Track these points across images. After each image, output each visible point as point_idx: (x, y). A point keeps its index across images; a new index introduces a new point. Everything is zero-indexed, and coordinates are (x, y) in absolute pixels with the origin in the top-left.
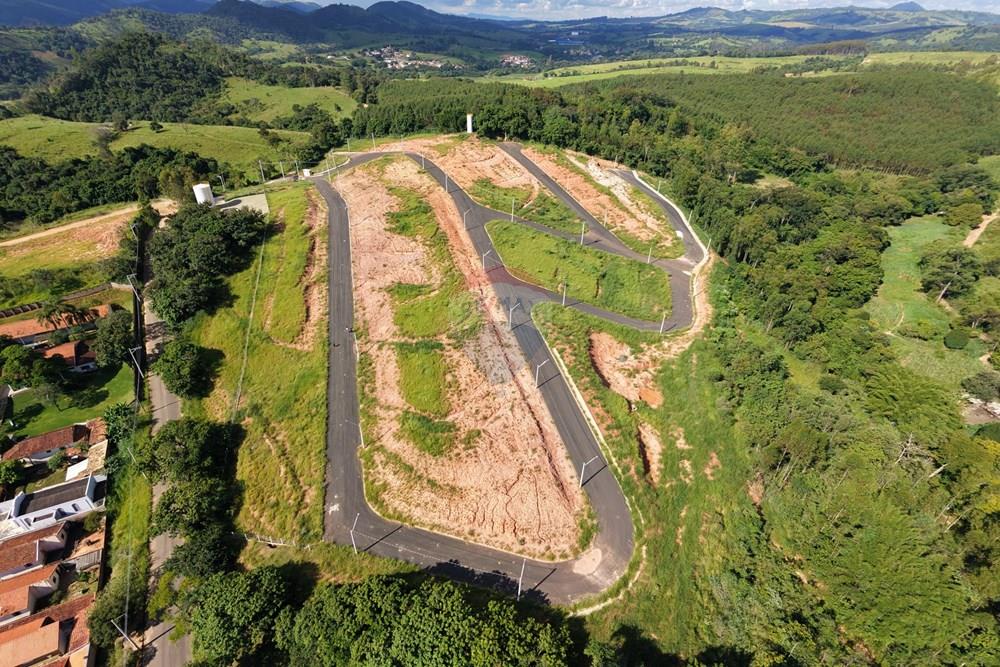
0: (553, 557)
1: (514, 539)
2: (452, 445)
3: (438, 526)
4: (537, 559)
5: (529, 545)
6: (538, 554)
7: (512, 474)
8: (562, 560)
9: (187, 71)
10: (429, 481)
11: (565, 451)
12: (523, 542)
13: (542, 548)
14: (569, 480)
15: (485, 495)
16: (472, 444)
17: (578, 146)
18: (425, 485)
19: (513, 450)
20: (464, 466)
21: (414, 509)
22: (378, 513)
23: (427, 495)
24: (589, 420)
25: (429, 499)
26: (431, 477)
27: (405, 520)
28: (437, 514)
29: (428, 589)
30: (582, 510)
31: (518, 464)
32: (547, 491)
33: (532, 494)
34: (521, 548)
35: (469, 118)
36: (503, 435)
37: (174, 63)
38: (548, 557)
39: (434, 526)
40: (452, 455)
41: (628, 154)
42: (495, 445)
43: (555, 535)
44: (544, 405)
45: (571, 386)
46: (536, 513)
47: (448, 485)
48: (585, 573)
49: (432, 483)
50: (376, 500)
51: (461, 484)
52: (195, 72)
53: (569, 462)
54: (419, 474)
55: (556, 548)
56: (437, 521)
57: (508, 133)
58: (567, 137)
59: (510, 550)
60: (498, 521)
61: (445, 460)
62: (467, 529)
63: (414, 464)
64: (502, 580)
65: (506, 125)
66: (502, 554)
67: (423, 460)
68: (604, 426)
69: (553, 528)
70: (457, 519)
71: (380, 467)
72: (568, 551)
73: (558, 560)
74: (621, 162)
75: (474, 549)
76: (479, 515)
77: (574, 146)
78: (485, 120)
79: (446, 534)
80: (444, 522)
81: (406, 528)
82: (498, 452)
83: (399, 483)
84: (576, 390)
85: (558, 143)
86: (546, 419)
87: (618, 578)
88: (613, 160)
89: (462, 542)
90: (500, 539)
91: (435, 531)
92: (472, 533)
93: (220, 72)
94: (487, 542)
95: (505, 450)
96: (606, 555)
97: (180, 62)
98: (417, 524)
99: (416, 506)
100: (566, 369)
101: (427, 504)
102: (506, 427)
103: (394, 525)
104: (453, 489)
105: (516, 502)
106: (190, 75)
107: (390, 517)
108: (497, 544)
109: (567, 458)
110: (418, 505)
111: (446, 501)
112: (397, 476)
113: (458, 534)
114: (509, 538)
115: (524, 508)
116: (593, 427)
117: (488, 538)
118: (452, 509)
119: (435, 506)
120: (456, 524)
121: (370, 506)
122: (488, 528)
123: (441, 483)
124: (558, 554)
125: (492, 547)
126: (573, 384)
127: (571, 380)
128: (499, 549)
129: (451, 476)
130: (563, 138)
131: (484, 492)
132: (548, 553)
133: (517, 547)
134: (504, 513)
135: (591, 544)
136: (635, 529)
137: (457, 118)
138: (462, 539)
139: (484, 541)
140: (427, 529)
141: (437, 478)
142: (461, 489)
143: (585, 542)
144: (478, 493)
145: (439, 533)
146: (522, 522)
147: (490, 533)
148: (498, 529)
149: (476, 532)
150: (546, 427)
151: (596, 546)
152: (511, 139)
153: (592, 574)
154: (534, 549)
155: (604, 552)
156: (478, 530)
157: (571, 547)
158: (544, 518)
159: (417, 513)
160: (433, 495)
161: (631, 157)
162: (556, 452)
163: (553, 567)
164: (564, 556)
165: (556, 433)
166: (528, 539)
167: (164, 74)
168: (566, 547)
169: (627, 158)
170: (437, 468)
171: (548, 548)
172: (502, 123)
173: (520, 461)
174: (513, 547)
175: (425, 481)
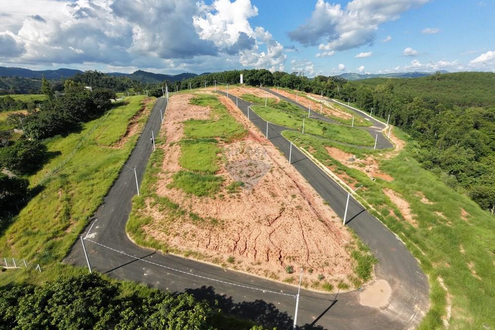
0: (330, 288)
1: (280, 267)
2: (217, 189)
3: (195, 254)
4: (310, 289)
5: (300, 274)
6: (311, 284)
7: (275, 212)
8: (341, 291)
9: (112, 85)
10: (191, 215)
11: (322, 199)
12: (291, 270)
13: (315, 277)
14: (331, 220)
15: (248, 226)
16: (236, 190)
17: (300, 88)
18: (187, 218)
19: (274, 195)
20: (227, 204)
21: (172, 238)
22: (133, 241)
23: (188, 226)
24: (338, 181)
25: (189, 230)
26: (194, 212)
27: (160, 247)
28: (196, 243)
29: (153, 303)
30: (353, 243)
31: (279, 205)
32: (312, 224)
33: (296, 226)
34: (290, 276)
35: (241, 76)
36: (265, 186)
37: (106, 82)
38: (324, 287)
39: (190, 253)
40: (217, 196)
41: (328, 91)
42: (257, 191)
43: (327, 264)
44: (298, 173)
45: (318, 164)
46: (302, 242)
47: (210, 218)
48: (377, 307)
49: (195, 217)
50: (136, 230)
51: (223, 217)
52: (115, 85)
53: (328, 207)
54: (183, 209)
55: (331, 277)
56: (194, 249)
57: (262, 82)
58: (294, 83)
59: (277, 278)
60: (261, 250)
61: (209, 199)
62: (226, 257)
63: (180, 203)
64: (267, 312)
65: (261, 78)
66: (268, 282)
67: (189, 200)
68: (353, 184)
69: (324, 257)
70: (216, 248)
71: (149, 207)
72: (346, 281)
73: (336, 291)
74: (324, 95)
75: (233, 276)
76: (241, 245)
77: (298, 88)
78: (250, 76)
79: (202, 261)
80: (202, 250)
81: (160, 255)
82: (260, 196)
83: (162, 217)
84: (323, 166)
85: (289, 87)
86: (300, 180)
87: (423, 314)
88: (320, 94)
89: (219, 269)
90: (264, 266)
91: (191, 258)
92: (232, 260)
93: (127, 86)
94: (249, 270)
95: (266, 195)
96: (396, 287)
97: (109, 81)
98: (173, 251)
99: (175, 236)
100: (312, 156)
101: (186, 233)
102: (266, 181)
103: (148, 251)
104: (215, 222)
105: (281, 233)
106: (113, 86)
107: (145, 244)
108: (260, 272)
109: (325, 204)
110: (177, 235)
111: (207, 231)
112: (162, 212)
113: (216, 261)
114: (274, 266)
115: (289, 238)
116: (343, 186)
117: (250, 265)
118: (212, 238)
119: (194, 235)
120: (214, 252)
121: (128, 235)
122: (251, 255)
123: (203, 217)
124: (335, 284)
125: (254, 275)
126: (319, 163)
127: (317, 161)
128: (263, 277)
129: (214, 211)
130: (292, 84)
131: (246, 224)
132: (322, 282)
133: (284, 276)
134: (268, 242)
135: (373, 274)
136: (419, 261)
137: (235, 77)
138: (220, 266)
139: (245, 268)
140: (182, 256)
141: (199, 212)
142: (223, 221)
143: (365, 272)
144: (241, 225)
145: (195, 260)
146: (288, 250)
147: (253, 261)
148: (261, 257)
149: (237, 260)
150: (302, 185)
151: (379, 277)
152: (263, 86)
153: (386, 308)
154: (306, 278)
155: (392, 283)
156: (238, 258)
157: (350, 277)
158: (312, 246)
159: (174, 242)
160: (194, 227)
161: (330, 92)
162: (313, 200)
163: (333, 298)
164: (342, 286)
165: (311, 188)
166: (296, 266)
167: (100, 86)
168: (343, 276)
169: (328, 93)
170: (201, 205)
171: (322, 278)
172: (259, 78)
173: (281, 203)
174: (280, 275)
175: (188, 215)
